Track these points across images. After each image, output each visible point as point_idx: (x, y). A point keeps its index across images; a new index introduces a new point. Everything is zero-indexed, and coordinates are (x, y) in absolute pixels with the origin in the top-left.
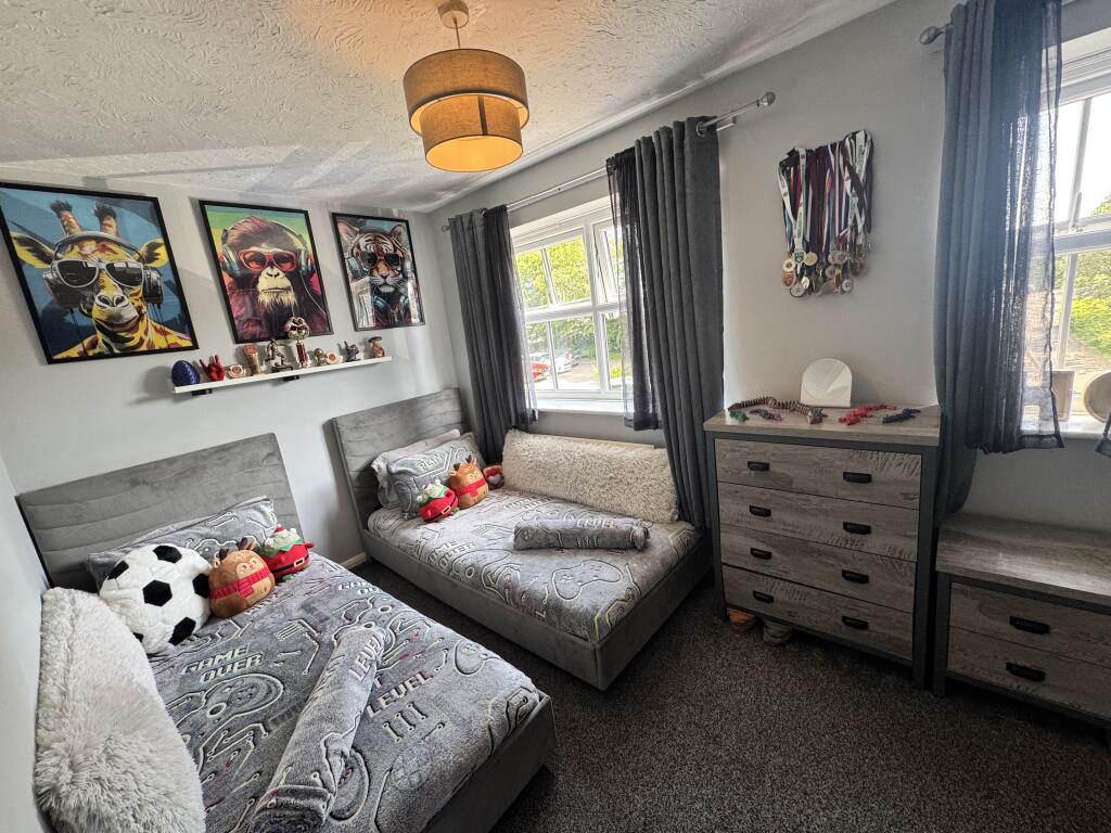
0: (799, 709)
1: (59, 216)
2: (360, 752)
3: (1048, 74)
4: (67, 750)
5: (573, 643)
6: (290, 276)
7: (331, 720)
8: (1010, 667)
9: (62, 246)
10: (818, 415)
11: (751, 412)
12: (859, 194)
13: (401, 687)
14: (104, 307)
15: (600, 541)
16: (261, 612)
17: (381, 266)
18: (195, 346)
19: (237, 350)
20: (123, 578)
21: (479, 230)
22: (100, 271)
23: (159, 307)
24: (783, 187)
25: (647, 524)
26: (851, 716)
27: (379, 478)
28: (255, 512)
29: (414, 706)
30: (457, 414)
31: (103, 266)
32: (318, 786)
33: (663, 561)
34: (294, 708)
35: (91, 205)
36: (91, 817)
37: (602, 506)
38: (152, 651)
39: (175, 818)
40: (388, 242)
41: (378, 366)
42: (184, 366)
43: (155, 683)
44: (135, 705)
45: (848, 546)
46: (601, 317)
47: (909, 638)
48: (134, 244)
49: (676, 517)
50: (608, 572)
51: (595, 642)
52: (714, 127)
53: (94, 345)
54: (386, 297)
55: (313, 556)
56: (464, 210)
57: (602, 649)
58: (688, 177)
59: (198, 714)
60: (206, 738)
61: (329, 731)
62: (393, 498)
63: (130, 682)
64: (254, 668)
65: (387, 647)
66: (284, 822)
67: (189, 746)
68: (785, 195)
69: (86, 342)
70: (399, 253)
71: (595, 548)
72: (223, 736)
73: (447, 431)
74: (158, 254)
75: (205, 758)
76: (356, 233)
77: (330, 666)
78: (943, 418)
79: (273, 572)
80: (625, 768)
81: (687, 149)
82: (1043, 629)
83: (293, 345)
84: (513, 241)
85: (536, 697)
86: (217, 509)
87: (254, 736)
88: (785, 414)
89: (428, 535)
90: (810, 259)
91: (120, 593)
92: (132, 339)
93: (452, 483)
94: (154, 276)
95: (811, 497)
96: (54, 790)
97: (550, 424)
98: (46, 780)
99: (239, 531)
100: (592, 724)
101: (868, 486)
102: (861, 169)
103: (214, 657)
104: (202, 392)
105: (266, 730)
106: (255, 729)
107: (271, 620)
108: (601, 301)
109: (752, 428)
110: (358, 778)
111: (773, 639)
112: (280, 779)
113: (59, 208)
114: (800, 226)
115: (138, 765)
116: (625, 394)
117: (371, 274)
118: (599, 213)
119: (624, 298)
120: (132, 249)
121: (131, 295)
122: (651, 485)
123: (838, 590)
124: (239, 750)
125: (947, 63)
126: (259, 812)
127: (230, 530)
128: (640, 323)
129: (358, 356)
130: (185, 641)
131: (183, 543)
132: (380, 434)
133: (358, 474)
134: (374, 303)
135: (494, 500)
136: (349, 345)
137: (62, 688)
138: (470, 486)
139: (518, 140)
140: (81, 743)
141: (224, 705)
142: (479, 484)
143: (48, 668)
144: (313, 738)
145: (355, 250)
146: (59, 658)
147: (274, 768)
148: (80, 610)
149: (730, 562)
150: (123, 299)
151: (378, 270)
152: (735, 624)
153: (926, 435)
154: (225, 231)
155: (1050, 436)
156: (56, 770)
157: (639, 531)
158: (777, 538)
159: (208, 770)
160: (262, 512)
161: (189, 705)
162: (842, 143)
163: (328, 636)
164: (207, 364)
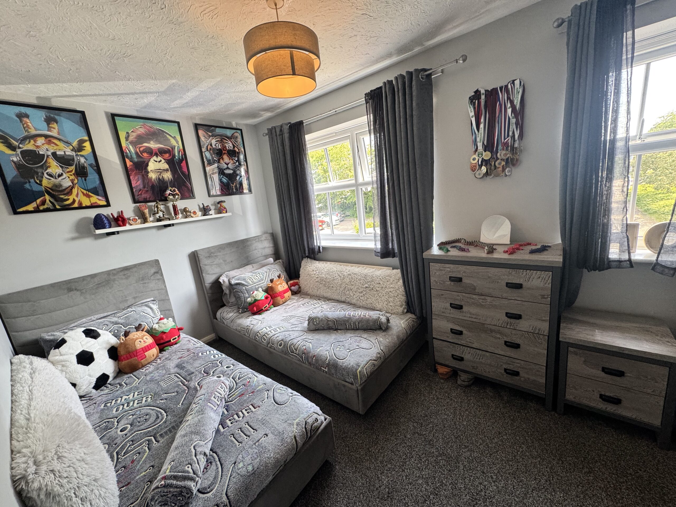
0: (479, 423)
1: (21, 121)
2: (215, 453)
3: (627, 48)
4: (31, 453)
5: (344, 386)
6: (168, 162)
7: (197, 433)
8: (601, 396)
9: (23, 140)
10: (491, 249)
11: (451, 247)
12: (516, 117)
13: (240, 413)
14: (50, 179)
15: (360, 325)
16: (151, 370)
17: (225, 157)
18: (108, 205)
19: (134, 207)
20: (63, 348)
21: (286, 135)
22: (48, 156)
23: (85, 180)
24: (471, 112)
25: (388, 315)
26: (510, 427)
27: (224, 288)
28: (146, 308)
29: (248, 425)
30: (272, 249)
31: (49, 153)
32: (190, 473)
33: (398, 337)
34: (173, 427)
35: (42, 114)
36: (48, 494)
37: (361, 304)
38: (82, 394)
39: (100, 495)
40: (229, 142)
41: (223, 219)
42: (101, 217)
43: (85, 413)
44: (74, 425)
45: (508, 327)
46: (360, 191)
47: (543, 381)
48: (70, 140)
49: (406, 311)
50: (365, 344)
51: (357, 385)
52: (430, 75)
53: (43, 203)
54: (228, 176)
55: (182, 335)
56: (277, 123)
57: (362, 389)
58: (414, 104)
59: (112, 432)
60: (118, 446)
61: (196, 440)
62: (233, 300)
63: (70, 412)
64: (147, 403)
65: (230, 389)
66: (170, 495)
67: (108, 451)
68: (472, 117)
69: (39, 201)
70: (236, 149)
71: (357, 329)
72: (128, 445)
73: (266, 259)
74: (85, 147)
75: (118, 459)
76: (210, 136)
77: (195, 401)
78: (564, 250)
79: (158, 345)
80: (376, 460)
81: (414, 88)
82: (621, 374)
83: (170, 205)
84: (307, 143)
85: (323, 418)
86: (122, 306)
87: (148, 444)
88: (471, 248)
89: (254, 322)
90: (487, 155)
91: (61, 358)
92: (68, 200)
93: (269, 291)
94: (82, 160)
95: (486, 298)
96: (24, 477)
97: (330, 255)
98: (19, 472)
99: (136, 320)
100: (356, 435)
101: (520, 291)
102: (517, 102)
103: (122, 397)
104: (113, 233)
105: (156, 441)
106: (149, 440)
107: (158, 374)
108: (360, 180)
109: (453, 256)
110: (215, 468)
111: (463, 383)
112: (166, 469)
113: (20, 116)
114: (481, 136)
115: (77, 462)
116: (375, 236)
117: (219, 162)
118: (360, 127)
119: (375, 179)
120: (68, 143)
121: (68, 172)
122: (390, 292)
123: (502, 353)
124: (139, 453)
125: (568, 39)
126: (154, 490)
127: (131, 319)
128: (385, 194)
129: (210, 212)
130: (103, 388)
131: (101, 327)
132: (225, 261)
133: (210, 285)
134: (221, 180)
135: (295, 301)
136: (205, 205)
137: (27, 415)
138: (280, 292)
139: (313, 78)
140: (40, 449)
141: (129, 426)
142: (285, 291)
143: (17, 404)
144: (186, 444)
145: (209, 147)
146: (23, 398)
147: (162, 464)
148: (36, 369)
149: (438, 337)
150: (62, 175)
151: (223, 159)
152: (441, 374)
153: (554, 260)
154: (127, 133)
155: (625, 261)
156: (25, 465)
157: (383, 319)
158: (467, 322)
159: (119, 466)
160: (151, 308)
161: (107, 426)
162: (506, 86)
163: (194, 384)
164: (116, 216)
